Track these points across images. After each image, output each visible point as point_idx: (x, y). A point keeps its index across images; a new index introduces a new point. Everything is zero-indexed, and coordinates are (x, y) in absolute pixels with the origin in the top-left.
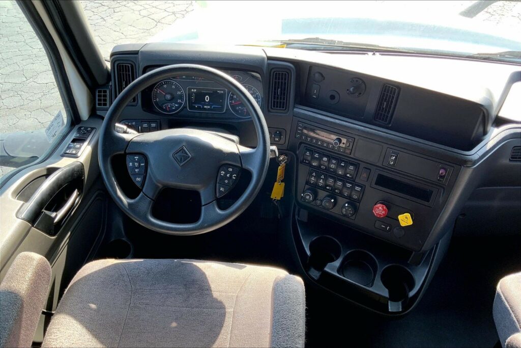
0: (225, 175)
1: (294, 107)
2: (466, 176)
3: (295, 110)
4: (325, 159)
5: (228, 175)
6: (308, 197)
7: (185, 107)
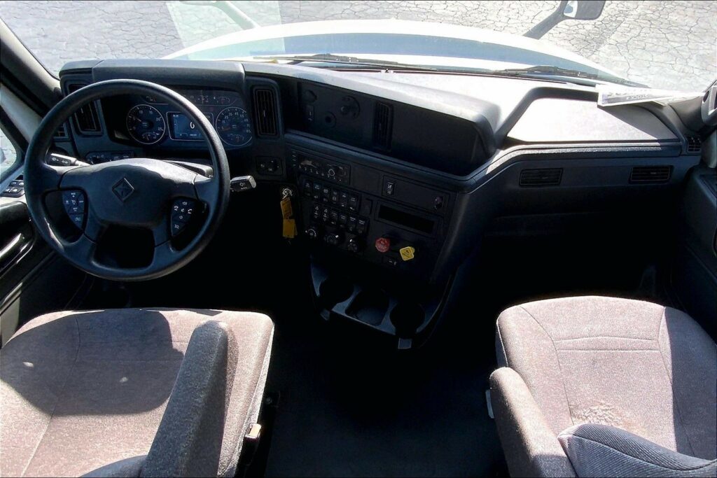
0: (179, 209)
1: (285, 131)
2: (465, 201)
3: (287, 136)
4: (326, 191)
5: (182, 210)
6: (312, 234)
7: (166, 137)
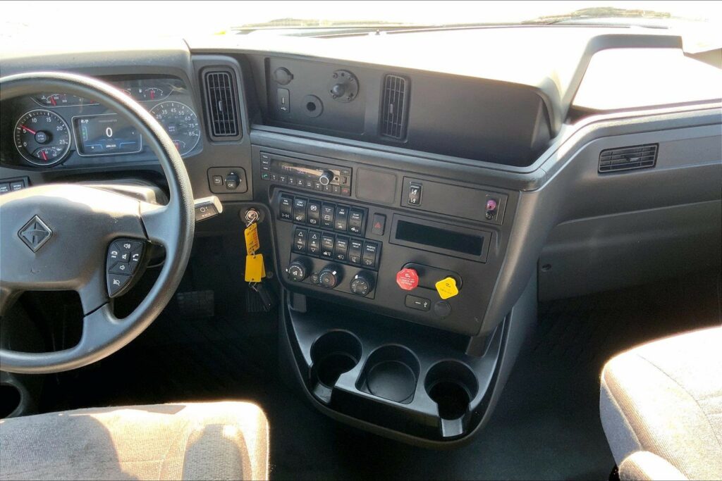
0: (119, 256)
1: (251, 129)
3: (254, 134)
4: (313, 208)
5: (124, 257)
6: (295, 273)
7: (72, 152)
